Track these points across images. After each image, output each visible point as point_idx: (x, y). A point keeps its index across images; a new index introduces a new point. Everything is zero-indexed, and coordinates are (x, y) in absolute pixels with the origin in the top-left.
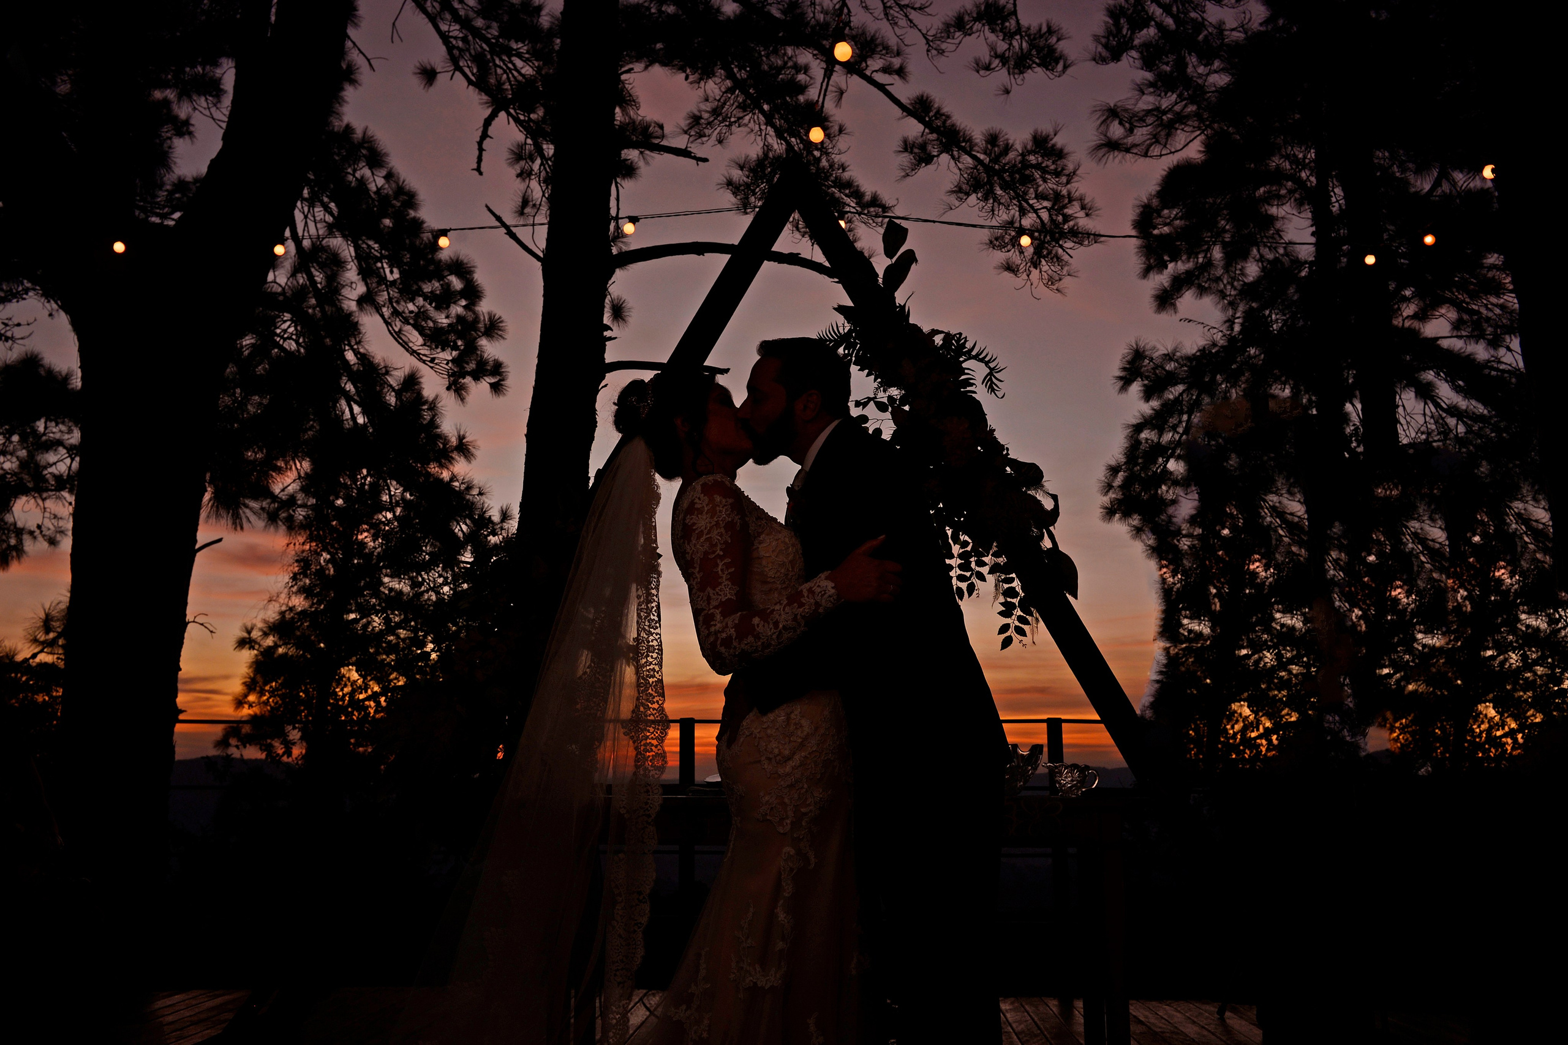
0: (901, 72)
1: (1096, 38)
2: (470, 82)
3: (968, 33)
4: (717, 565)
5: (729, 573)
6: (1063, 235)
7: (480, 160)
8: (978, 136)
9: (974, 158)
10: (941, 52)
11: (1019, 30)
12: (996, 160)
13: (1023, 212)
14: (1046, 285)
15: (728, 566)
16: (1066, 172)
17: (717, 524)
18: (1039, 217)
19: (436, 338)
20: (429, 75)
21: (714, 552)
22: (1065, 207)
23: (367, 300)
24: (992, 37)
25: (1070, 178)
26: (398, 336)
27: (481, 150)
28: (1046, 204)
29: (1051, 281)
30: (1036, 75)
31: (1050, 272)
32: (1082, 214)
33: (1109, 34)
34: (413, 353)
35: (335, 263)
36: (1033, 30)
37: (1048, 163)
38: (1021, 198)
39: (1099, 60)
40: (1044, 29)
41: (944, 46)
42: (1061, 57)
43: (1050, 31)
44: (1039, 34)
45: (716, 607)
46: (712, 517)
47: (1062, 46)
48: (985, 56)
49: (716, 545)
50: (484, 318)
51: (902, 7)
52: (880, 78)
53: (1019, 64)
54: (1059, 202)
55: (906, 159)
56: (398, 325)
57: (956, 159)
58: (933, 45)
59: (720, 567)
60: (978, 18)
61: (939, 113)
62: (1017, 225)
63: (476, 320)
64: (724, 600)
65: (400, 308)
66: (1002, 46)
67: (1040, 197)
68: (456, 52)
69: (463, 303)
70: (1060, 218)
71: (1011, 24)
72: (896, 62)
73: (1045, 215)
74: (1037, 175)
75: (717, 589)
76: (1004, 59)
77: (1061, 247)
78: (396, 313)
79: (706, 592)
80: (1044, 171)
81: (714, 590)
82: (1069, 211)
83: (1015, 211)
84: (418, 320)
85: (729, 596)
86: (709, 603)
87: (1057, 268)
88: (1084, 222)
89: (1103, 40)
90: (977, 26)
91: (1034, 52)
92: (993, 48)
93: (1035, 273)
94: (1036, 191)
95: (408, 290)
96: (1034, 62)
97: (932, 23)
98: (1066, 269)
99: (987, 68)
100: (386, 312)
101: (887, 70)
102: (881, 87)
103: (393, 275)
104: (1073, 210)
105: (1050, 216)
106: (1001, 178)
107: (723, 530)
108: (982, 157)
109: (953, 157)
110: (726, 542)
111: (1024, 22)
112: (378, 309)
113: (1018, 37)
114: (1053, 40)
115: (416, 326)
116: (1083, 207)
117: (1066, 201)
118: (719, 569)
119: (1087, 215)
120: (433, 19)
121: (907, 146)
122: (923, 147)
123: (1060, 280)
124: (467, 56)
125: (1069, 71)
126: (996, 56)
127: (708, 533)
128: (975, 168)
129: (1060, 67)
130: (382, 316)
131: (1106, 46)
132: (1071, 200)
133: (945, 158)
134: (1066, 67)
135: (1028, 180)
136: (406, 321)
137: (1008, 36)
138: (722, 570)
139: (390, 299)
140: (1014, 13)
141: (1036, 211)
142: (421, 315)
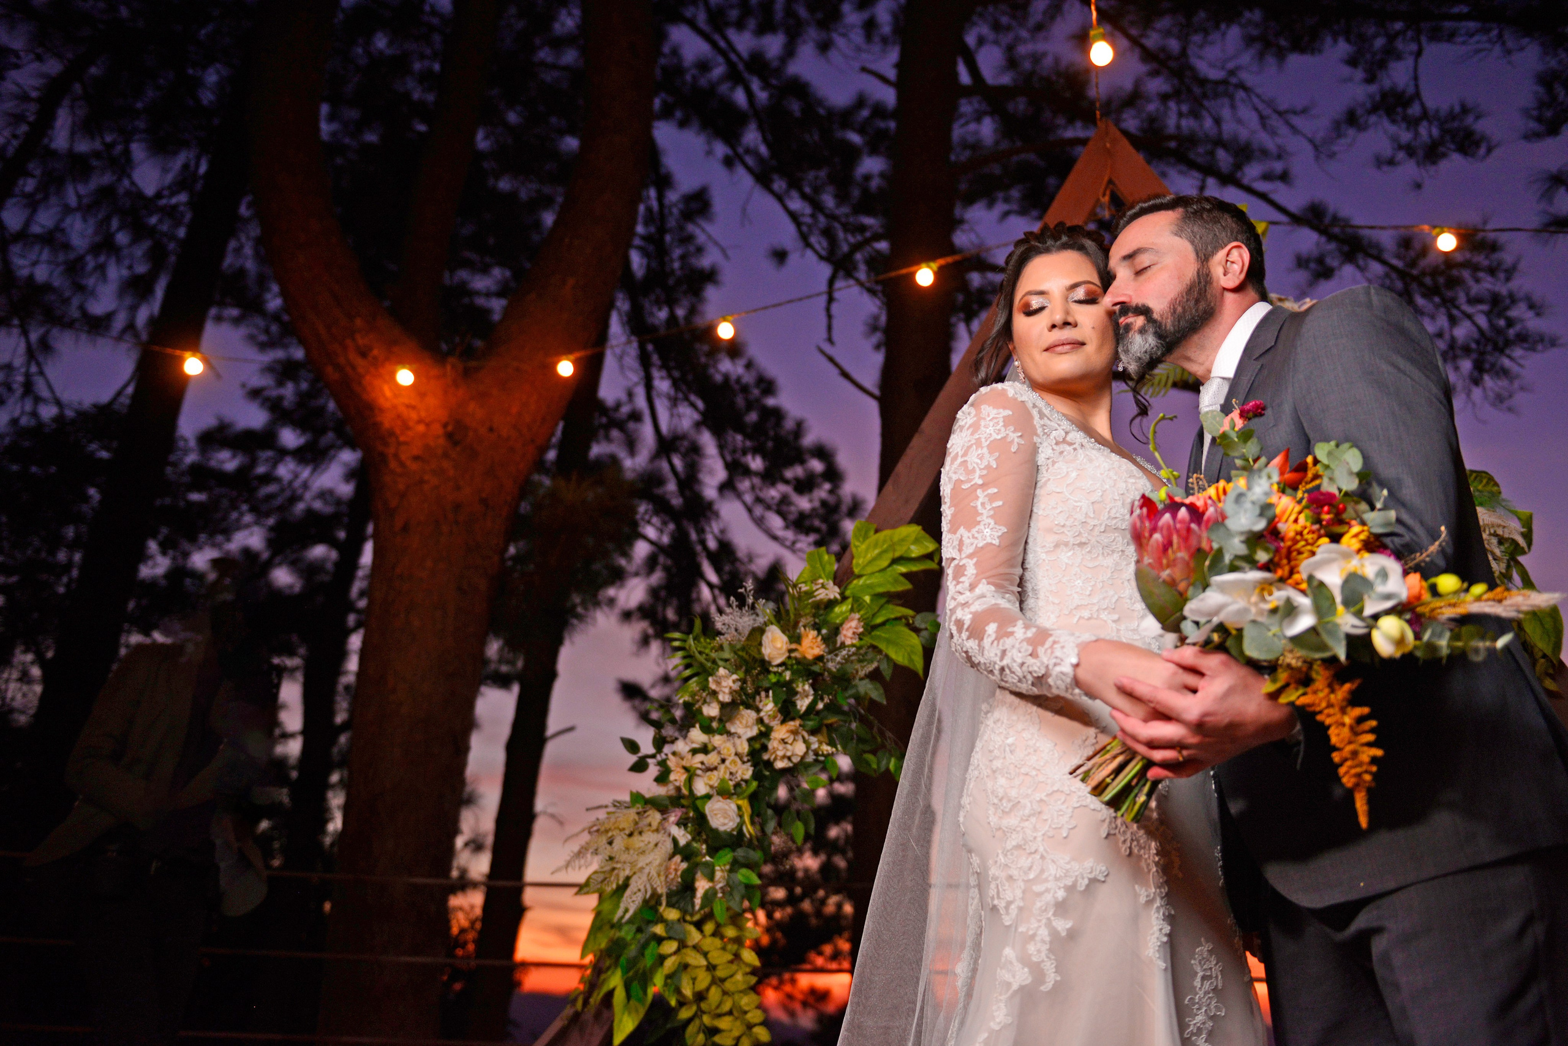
0: (1284, 177)
1: (1526, 112)
2: (821, 258)
3: (1362, 128)
4: (977, 498)
5: (993, 508)
6: (1508, 343)
7: (829, 328)
8: (1387, 239)
9: (1384, 262)
10: (1332, 155)
11: (1425, 115)
12: (1413, 264)
13: (1453, 321)
14: (1493, 405)
15: (992, 498)
16: (1504, 266)
17: (978, 443)
18: (1474, 323)
19: (800, 523)
20: (780, 256)
21: (969, 480)
22: (1507, 308)
23: (727, 487)
24: (1392, 129)
25: (1510, 273)
26: (759, 522)
27: (830, 317)
28: (1484, 307)
29: (1499, 399)
30: (1454, 163)
31: (1497, 389)
32: (1530, 314)
33: (1541, 105)
34: (775, 538)
35: (694, 451)
36: (1443, 113)
37: (1480, 259)
38: (1449, 303)
39: (1531, 136)
40: (1457, 109)
41: (1335, 148)
42: (1483, 138)
43: (1465, 110)
44: (1452, 116)
45: (970, 556)
46: (972, 434)
47: (1482, 126)
48: (1386, 149)
49: (974, 471)
50: (847, 500)
51: (1280, 114)
52: (1262, 186)
53: (1432, 154)
54: (1497, 304)
55: (1302, 276)
56: (758, 510)
57: (1362, 269)
58: (1321, 149)
59: (981, 500)
60: (1374, 109)
61: (1335, 219)
62: (1447, 336)
63: (839, 502)
64: (980, 545)
65: (762, 495)
66: (1406, 136)
67: (1474, 301)
68: (805, 229)
69: (827, 486)
70: (1502, 323)
71: (1415, 110)
72: (1278, 167)
73: (1482, 321)
74: (1466, 274)
75: (974, 531)
76: (1410, 150)
77: (1509, 357)
78: (759, 500)
79: (958, 535)
80: (1475, 268)
81: (969, 531)
82: (1513, 313)
83: (1442, 321)
84: (781, 507)
85: (989, 540)
86: (960, 550)
87: (1503, 383)
88: (1533, 323)
89: (1535, 113)
90: (1373, 119)
91: (1448, 138)
92: (1394, 139)
93: (1477, 393)
94: (1467, 294)
95: (770, 476)
96: (1449, 149)
97: (1318, 125)
98: (1516, 384)
99: (1391, 162)
100: (748, 498)
101: (1267, 177)
102: (1263, 196)
103: (756, 463)
104: (1518, 311)
105: (1490, 321)
106: (1421, 284)
107: (985, 450)
108: (1395, 262)
109: (1358, 267)
110: (988, 467)
111: (1430, 104)
112: (739, 496)
113: (1425, 123)
114: (1469, 120)
115: (780, 513)
116: (1531, 306)
117: (1508, 301)
118: (979, 504)
119: (1538, 315)
120: (780, 198)
121: (1301, 262)
122: (1320, 260)
123: (1510, 396)
124: (816, 232)
125: (1496, 153)
126: (1400, 147)
127: (965, 454)
128: (1387, 275)
129: (1482, 151)
130: (744, 504)
131: (1539, 119)
132: (1513, 299)
133: (1348, 270)
134: (1489, 150)
135: (1454, 282)
136: (768, 507)
137: (1413, 123)
138: (983, 504)
139: (753, 488)
140: (1417, 95)
141: (1469, 317)
142: (785, 500)
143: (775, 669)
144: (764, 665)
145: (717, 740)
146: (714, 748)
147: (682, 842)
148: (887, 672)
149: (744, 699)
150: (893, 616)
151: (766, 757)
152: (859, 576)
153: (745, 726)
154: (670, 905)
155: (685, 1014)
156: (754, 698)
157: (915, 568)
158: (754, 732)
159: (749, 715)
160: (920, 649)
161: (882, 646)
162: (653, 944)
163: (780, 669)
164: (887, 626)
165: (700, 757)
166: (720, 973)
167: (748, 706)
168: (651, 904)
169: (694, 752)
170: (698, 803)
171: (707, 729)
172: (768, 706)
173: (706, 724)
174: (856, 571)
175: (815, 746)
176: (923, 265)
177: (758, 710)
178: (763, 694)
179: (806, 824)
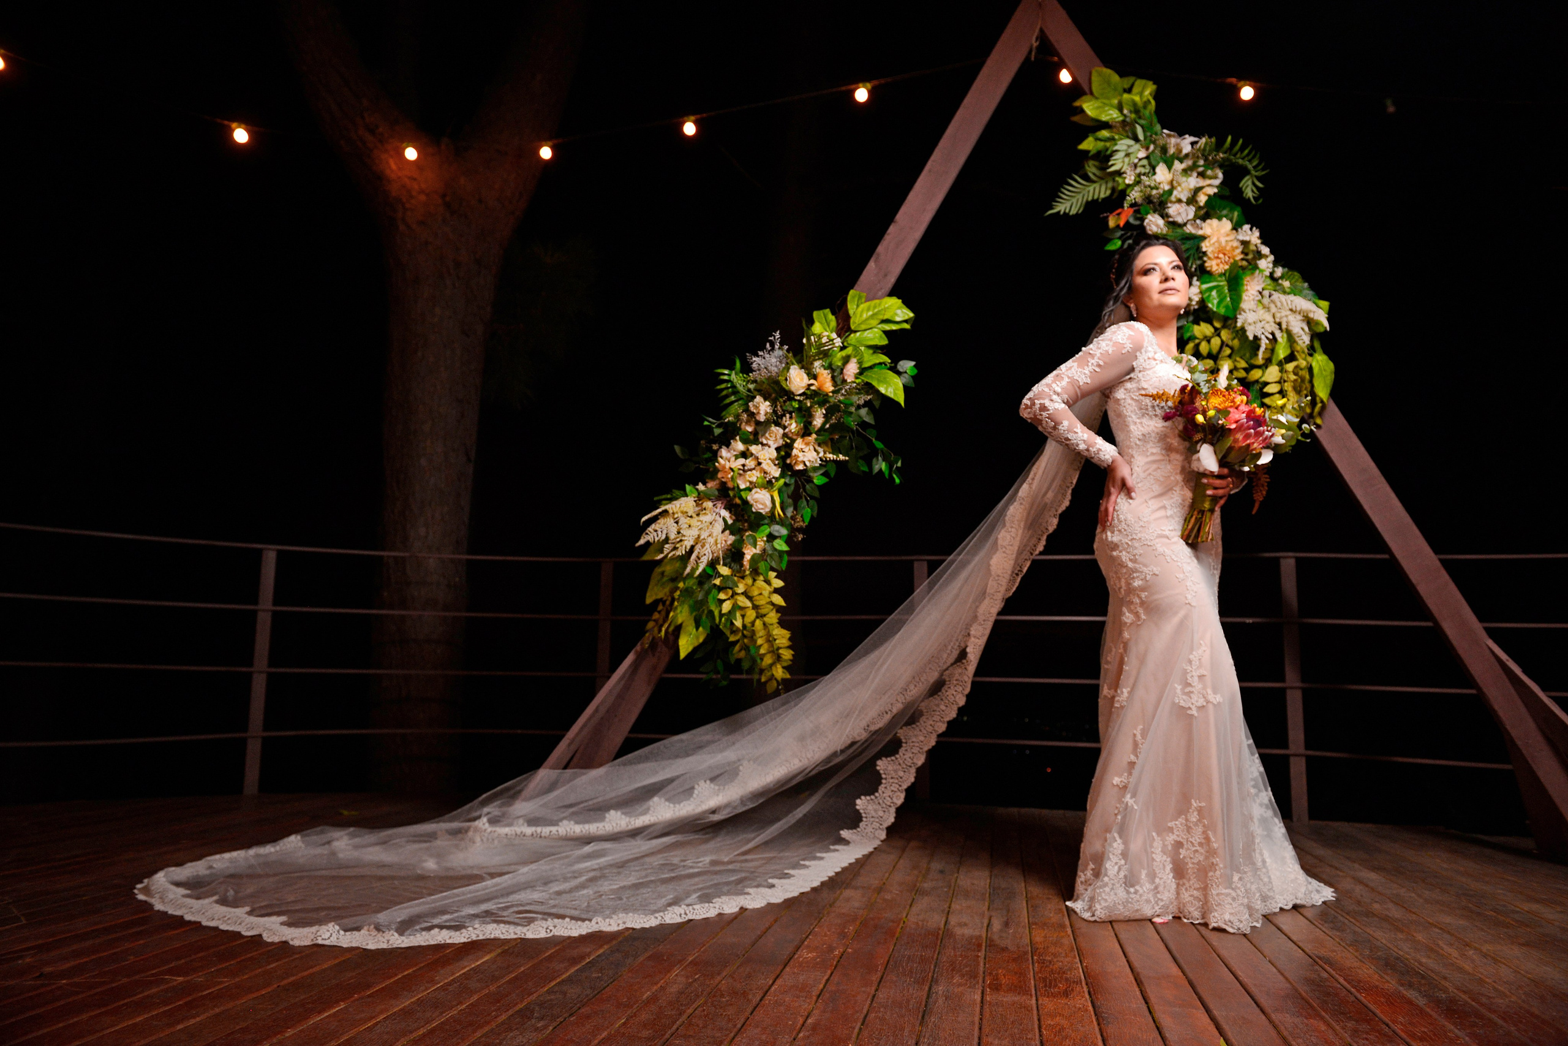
143: (798, 398)
144: (789, 395)
145: (754, 449)
146: (752, 454)
147: (730, 522)
148: (877, 404)
149: (776, 419)
150: (878, 362)
151: (788, 461)
152: (855, 332)
153: (774, 437)
154: (725, 565)
155: (732, 639)
156: (782, 419)
157: (894, 327)
158: (781, 442)
159: (778, 431)
160: (901, 386)
161: (875, 383)
162: (714, 591)
163: (802, 398)
164: (876, 369)
165: (742, 461)
166: (763, 611)
167: (777, 424)
168: (713, 564)
169: (737, 457)
170: (743, 494)
171: (745, 441)
172: (793, 426)
173: (744, 437)
174: (853, 327)
175: (821, 454)
176: (861, 85)
177: (784, 428)
178: (788, 415)
179: (812, 510)
